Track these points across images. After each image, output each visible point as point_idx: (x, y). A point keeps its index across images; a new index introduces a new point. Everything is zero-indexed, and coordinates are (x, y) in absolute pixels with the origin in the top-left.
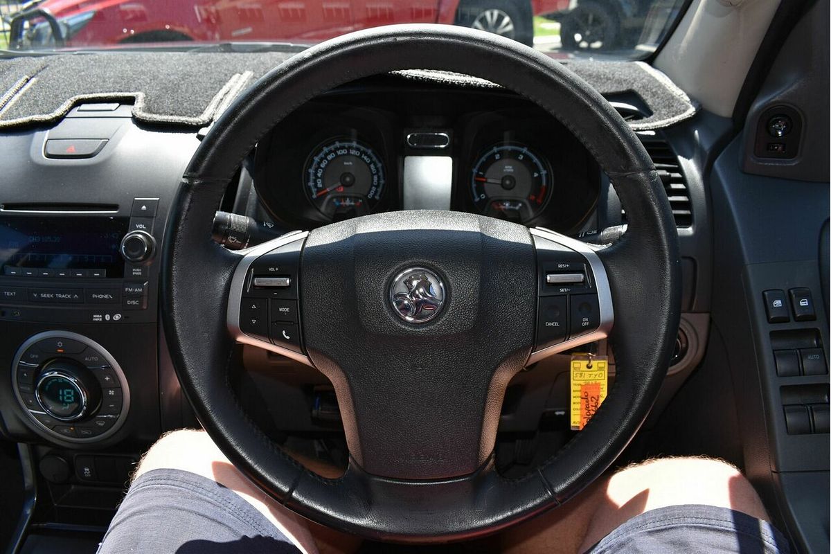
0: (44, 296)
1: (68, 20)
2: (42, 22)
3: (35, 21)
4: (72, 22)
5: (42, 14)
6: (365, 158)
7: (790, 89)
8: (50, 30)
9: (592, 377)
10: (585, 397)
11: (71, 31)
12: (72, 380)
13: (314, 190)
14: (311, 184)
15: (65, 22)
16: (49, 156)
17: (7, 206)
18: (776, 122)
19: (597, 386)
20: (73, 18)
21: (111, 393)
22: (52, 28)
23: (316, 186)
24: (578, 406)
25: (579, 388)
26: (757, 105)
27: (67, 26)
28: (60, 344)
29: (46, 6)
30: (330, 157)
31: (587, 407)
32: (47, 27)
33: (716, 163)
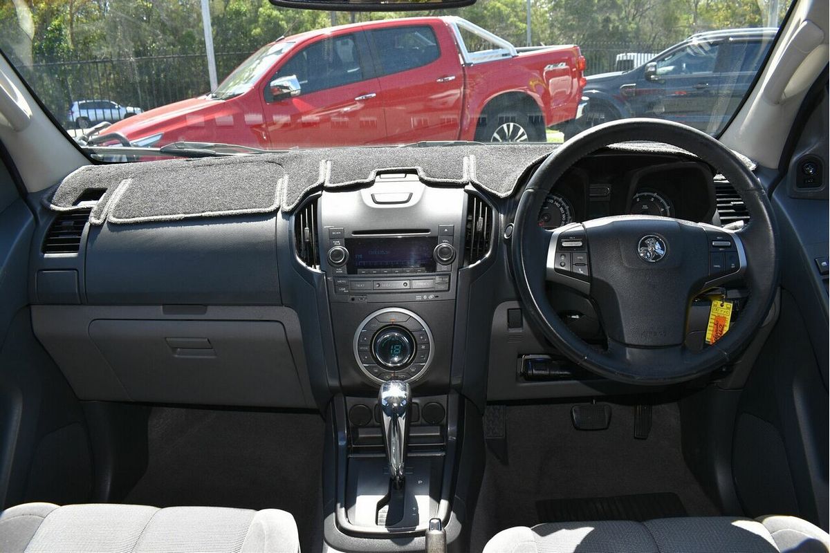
4: (141, 144)
6: (557, 204)
7: (815, 147)
9: (722, 312)
10: (716, 324)
16: (377, 203)
17: (357, 233)
18: (808, 166)
19: (724, 318)
20: (142, 140)
21: (423, 347)
24: (712, 329)
25: (714, 317)
26: (795, 159)
31: (716, 331)
33: (773, 194)
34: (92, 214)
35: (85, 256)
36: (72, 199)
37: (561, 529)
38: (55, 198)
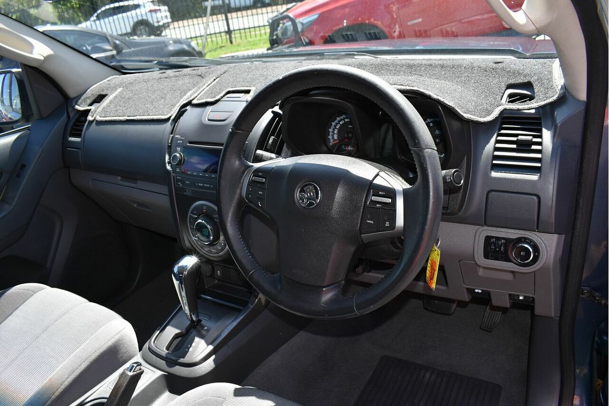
0: (200, 184)
1: (303, 20)
2: (288, 22)
3: (285, 21)
4: (305, 22)
5: (287, 17)
8: (291, 28)
11: (304, 27)
12: (209, 226)
13: (332, 140)
14: (330, 137)
15: (301, 21)
16: (209, 120)
17: (190, 143)
19: (435, 263)
20: (305, 19)
22: (293, 27)
23: (333, 138)
27: (302, 24)
28: (205, 208)
29: (290, 12)
30: (341, 123)
32: (290, 25)
34: (90, 114)
35: (83, 141)
36: (89, 101)
37: (252, 395)
38: (80, 101)
